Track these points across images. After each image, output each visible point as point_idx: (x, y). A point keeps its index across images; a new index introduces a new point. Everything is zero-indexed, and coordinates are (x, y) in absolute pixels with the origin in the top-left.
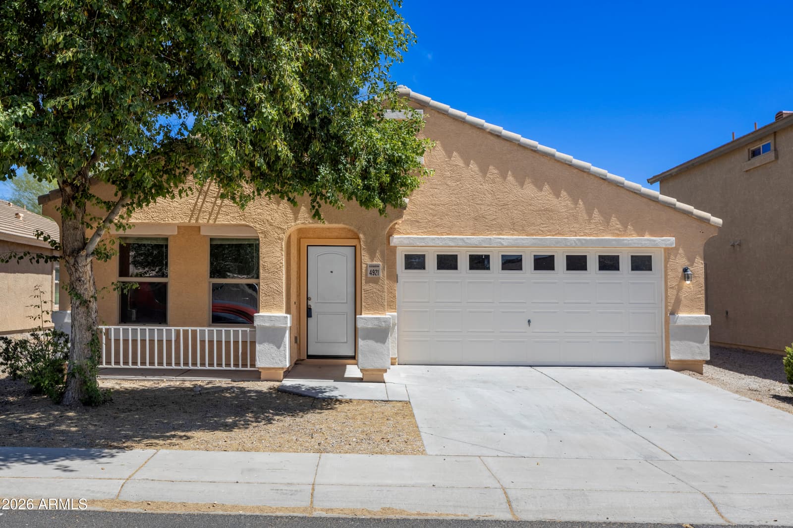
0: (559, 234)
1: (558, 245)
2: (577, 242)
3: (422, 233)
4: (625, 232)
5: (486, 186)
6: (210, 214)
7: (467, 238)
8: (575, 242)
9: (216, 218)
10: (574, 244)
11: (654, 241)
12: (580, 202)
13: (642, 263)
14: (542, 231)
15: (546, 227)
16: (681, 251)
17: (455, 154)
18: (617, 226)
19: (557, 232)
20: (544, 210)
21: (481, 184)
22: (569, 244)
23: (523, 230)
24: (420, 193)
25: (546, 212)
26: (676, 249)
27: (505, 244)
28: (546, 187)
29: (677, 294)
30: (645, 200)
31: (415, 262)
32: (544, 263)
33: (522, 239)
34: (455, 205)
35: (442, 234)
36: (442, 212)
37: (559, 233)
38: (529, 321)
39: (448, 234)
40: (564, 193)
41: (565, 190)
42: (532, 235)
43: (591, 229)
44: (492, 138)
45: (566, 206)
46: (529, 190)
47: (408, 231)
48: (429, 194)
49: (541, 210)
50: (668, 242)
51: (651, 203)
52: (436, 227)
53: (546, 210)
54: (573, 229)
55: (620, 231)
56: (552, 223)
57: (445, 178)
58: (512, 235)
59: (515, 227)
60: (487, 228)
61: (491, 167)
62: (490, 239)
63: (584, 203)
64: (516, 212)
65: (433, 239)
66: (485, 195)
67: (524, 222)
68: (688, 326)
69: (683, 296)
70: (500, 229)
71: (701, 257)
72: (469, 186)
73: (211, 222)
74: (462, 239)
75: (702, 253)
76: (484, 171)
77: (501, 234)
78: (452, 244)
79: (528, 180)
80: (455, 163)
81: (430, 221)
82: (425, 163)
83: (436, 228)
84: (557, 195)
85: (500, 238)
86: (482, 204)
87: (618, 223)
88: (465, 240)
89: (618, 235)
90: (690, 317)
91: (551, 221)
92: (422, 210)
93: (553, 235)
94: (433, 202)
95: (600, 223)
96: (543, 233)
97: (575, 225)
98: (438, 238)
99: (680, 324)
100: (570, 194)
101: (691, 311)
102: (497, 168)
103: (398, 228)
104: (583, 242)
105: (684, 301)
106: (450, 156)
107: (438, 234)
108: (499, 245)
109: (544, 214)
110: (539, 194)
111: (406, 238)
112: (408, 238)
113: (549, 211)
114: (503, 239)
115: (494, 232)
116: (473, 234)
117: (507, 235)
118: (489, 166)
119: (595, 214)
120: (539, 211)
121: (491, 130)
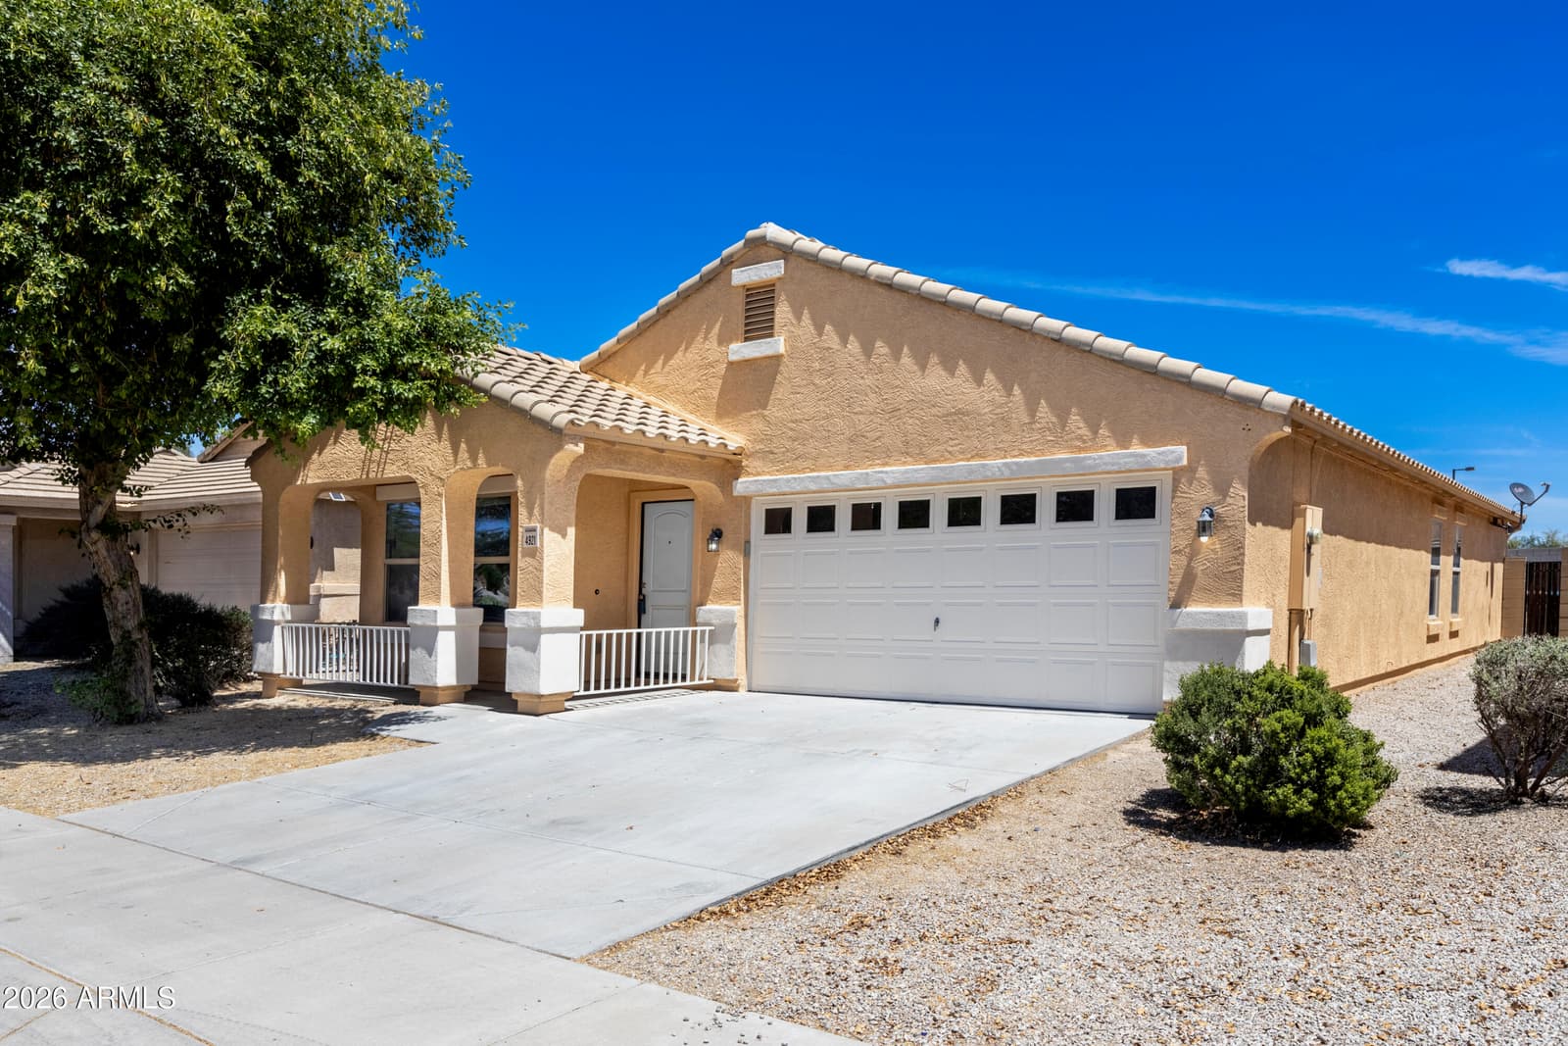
0: (979, 456)
1: (972, 478)
2: (1003, 469)
3: (777, 471)
4: (1092, 442)
5: (869, 380)
6: (379, 465)
7: (835, 475)
8: (1000, 470)
9: (384, 468)
10: (998, 473)
11: (1144, 456)
12: (1017, 390)
13: (1136, 503)
14: (950, 452)
15: (956, 445)
16: (1202, 472)
17: (828, 327)
18: (1079, 432)
19: (974, 453)
20: (955, 414)
21: (862, 378)
22: (989, 474)
23: (921, 456)
24: (777, 402)
25: (958, 417)
26: (1190, 469)
27: (889, 481)
28: (962, 368)
29: (1189, 564)
30: (1134, 373)
31: (778, 521)
32: (965, 512)
33: (916, 470)
34: (824, 419)
35: (803, 471)
36: (805, 433)
37: (977, 455)
38: (937, 621)
39: (813, 470)
40: (989, 377)
41: (993, 371)
42: (935, 461)
43: (1031, 441)
44: (880, 290)
45: (992, 401)
46: (936, 377)
47: (759, 470)
48: (788, 403)
49: (951, 414)
50: (1170, 457)
51: (1146, 377)
52: (796, 459)
53: (959, 412)
54: (1001, 445)
55: (1084, 442)
56: (967, 436)
57: (811, 374)
58: (905, 463)
59: (911, 450)
60: (867, 454)
61: (879, 344)
62: (867, 474)
63: (1023, 391)
64: (910, 421)
65: (788, 481)
66: (867, 395)
67: (923, 439)
68: (1204, 632)
69: (1199, 568)
70: (887, 455)
71: (1243, 484)
72: (844, 383)
73: (364, 476)
74: (827, 478)
75: (1245, 474)
76: (868, 350)
77: (885, 464)
78: (813, 487)
79: (934, 359)
80: (827, 345)
81: (788, 451)
82: (786, 351)
83: (797, 462)
84: (979, 381)
85: (882, 472)
86: (862, 413)
87: (1081, 425)
88: (831, 478)
89: (1080, 449)
90: (1205, 613)
91: (966, 433)
92: (780, 432)
93: (968, 460)
94: (795, 417)
95: (1049, 429)
96: (952, 456)
97: (1005, 437)
98: (795, 479)
99: (1183, 627)
100: (1000, 378)
101: (1216, 601)
102: (888, 343)
103: (747, 466)
104: (1014, 468)
105: (1201, 580)
106: (820, 331)
107: (798, 471)
108: (881, 484)
109: (955, 421)
110: (950, 382)
111: (752, 481)
112: (756, 481)
113: (963, 414)
114: (886, 472)
115: (878, 461)
116: (847, 468)
117: (895, 465)
118: (875, 341)
119: (1041, 412)
120: (947, 415)
121: (878, 277)
